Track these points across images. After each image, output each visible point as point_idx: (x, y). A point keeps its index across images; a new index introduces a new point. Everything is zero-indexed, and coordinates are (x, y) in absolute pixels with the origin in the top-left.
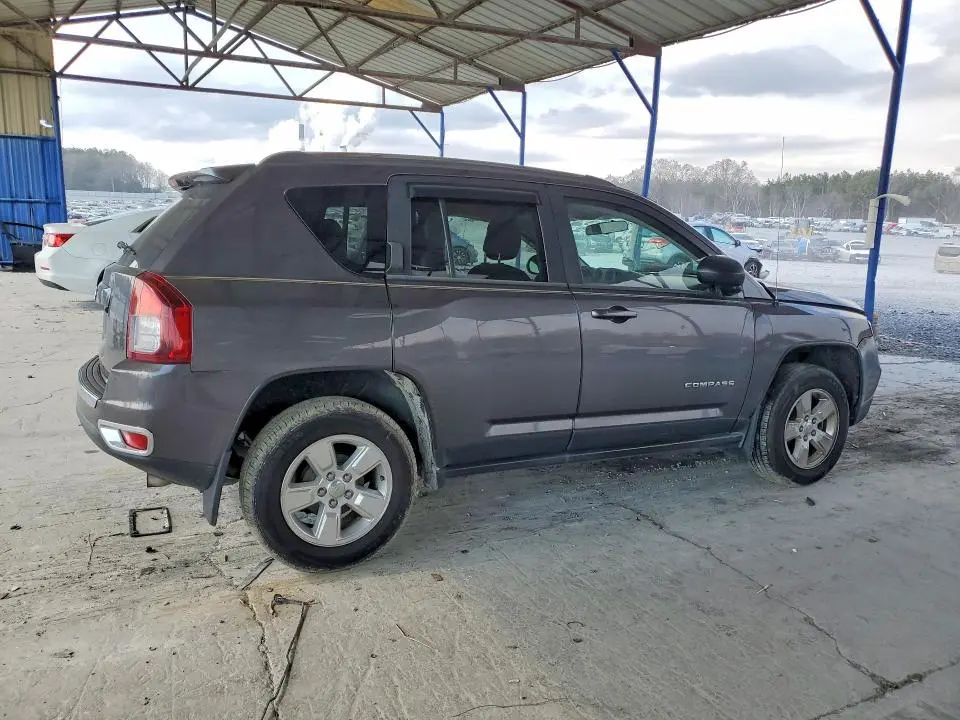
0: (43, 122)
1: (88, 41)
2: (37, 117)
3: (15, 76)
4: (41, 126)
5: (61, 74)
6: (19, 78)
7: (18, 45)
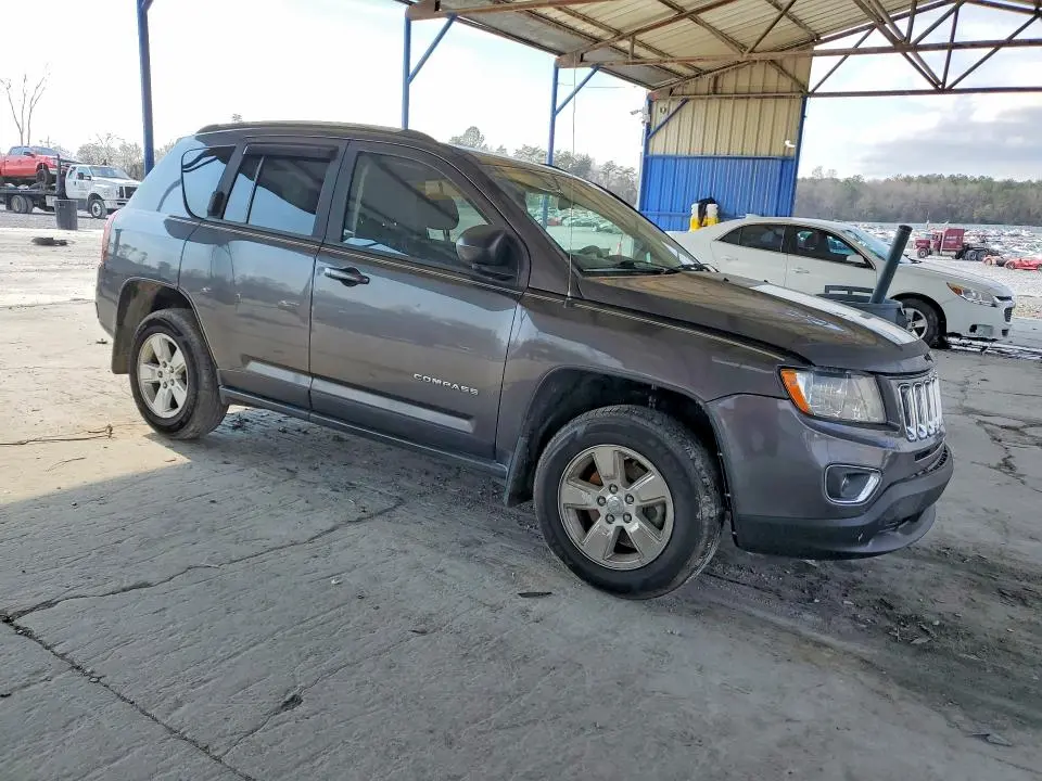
0: (787, 143)
1: (846, 53)
2: (783, 138)
3: (773, 100)
4: (785, 147)
5: (813, 94)
6: (776, 102)
7: (782, 71)
